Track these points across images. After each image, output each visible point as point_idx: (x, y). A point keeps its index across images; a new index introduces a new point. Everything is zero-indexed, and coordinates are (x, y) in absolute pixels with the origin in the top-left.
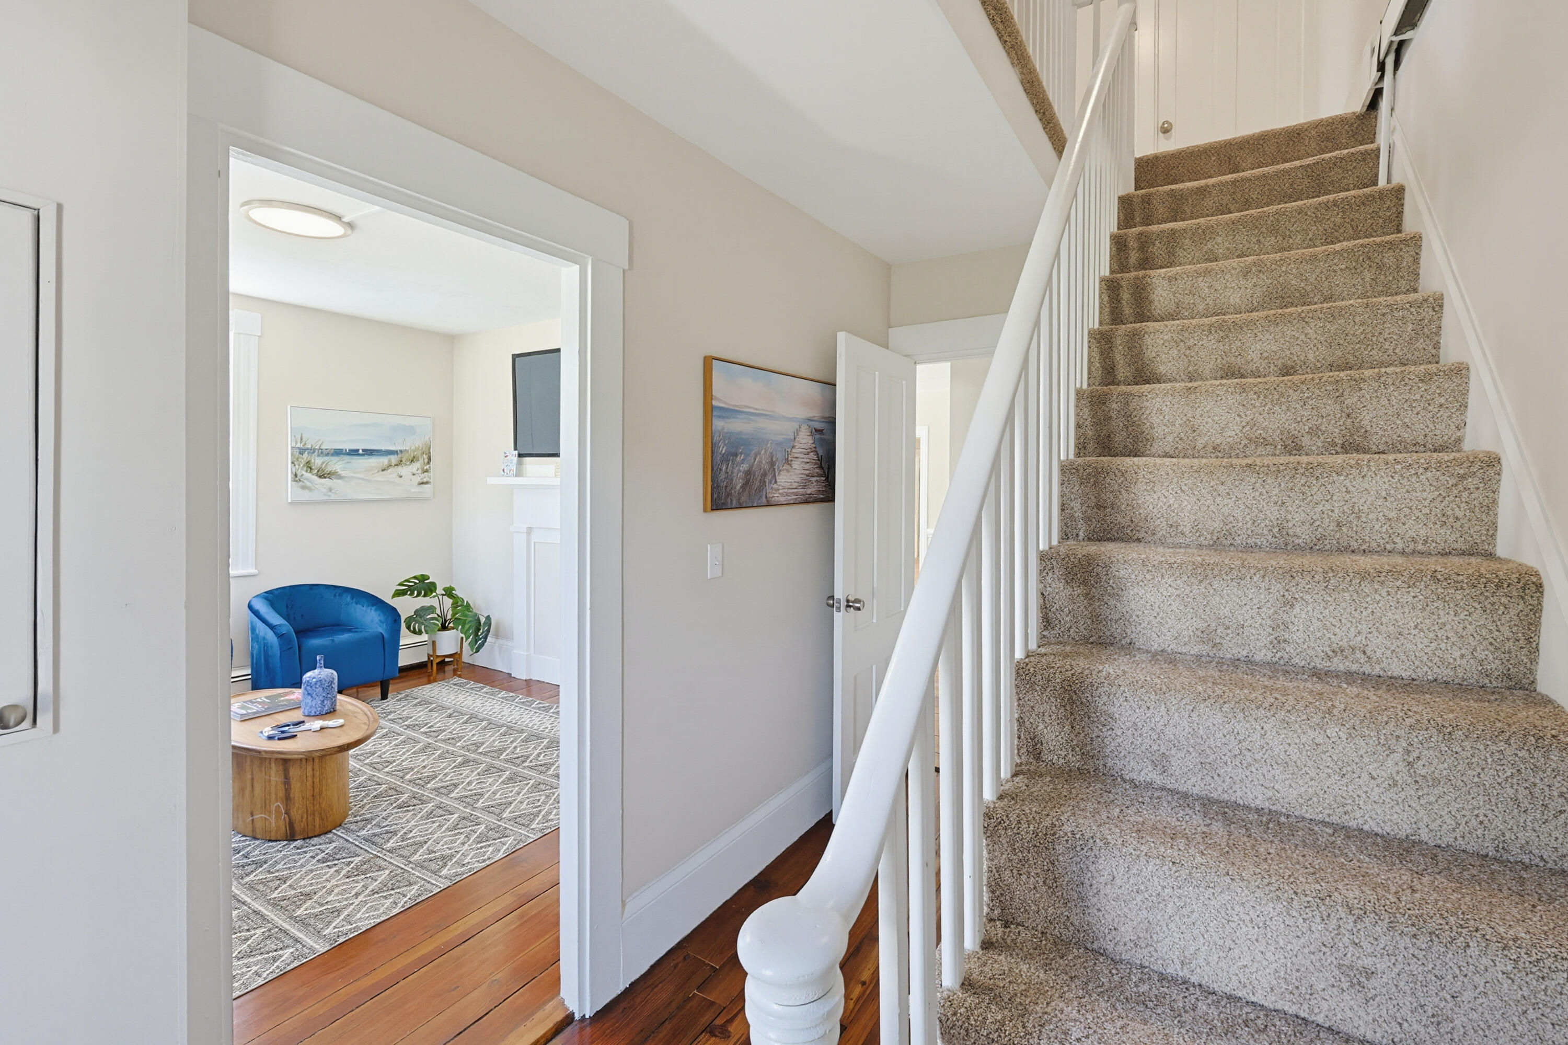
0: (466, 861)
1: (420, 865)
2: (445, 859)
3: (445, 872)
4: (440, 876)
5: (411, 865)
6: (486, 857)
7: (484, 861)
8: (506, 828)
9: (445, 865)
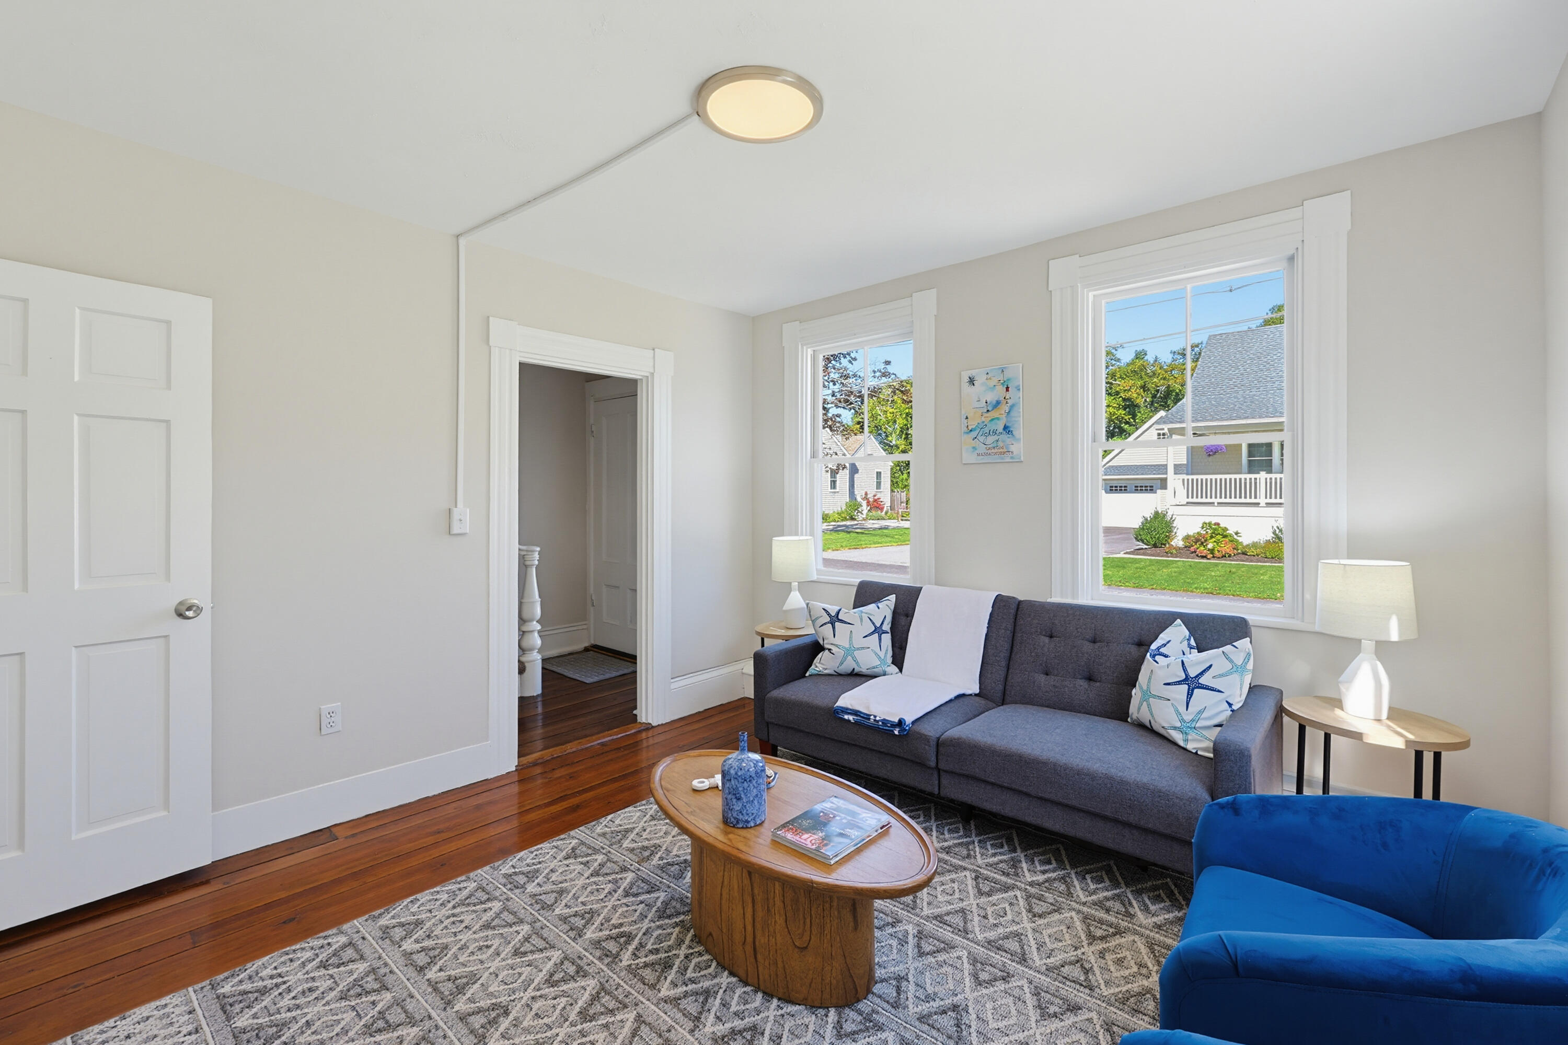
0: (554, 850)
1: (596, 851)
2: (573, 854)
3: (574, 842)
4: (579, 839)
5: (604, 851)
6: (535, 853)
7: (537, 850)
8: (505, 885)
9: (573, 849)
